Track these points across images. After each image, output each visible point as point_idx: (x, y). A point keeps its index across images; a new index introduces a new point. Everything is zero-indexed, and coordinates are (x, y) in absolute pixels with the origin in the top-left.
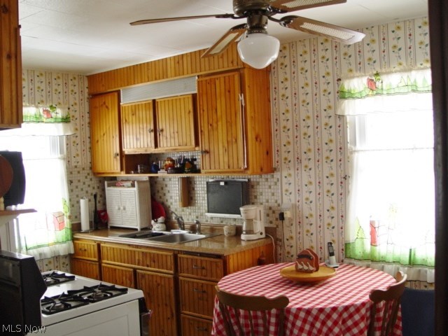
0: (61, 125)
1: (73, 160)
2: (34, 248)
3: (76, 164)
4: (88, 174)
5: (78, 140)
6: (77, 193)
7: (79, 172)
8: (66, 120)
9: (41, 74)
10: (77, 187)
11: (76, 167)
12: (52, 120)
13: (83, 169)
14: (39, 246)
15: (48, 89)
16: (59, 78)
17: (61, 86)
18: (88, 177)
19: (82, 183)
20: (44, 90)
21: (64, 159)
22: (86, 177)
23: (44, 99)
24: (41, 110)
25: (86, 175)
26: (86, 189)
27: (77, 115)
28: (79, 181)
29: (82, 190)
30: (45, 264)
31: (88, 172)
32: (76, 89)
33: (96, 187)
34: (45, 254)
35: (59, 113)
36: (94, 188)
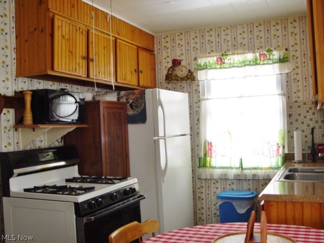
0: (277, 66)
1: (294, 95)
2: (250, 169)
3: (296, 99)
4: (311, 109)
5: (299, 77)
6: (297, 126)
7: (299, 107)
8: (282, 61)
9: (260, 25)
10: (297, 120)
11: (296, 102)
12: (270, 62)
13: (305, 104)
14: (255, 168)
15: (267, 36)
16: (277, 24)
17: (280, 31)
18: (310, 111)
19: (302, 117)
20: (263, 37)
21: (283, 95)
22: (308, 112)
23: (263, 45)
24: (258, 55)
25: (308, 109)
26: (308, 123)
27: (298, 54)
28: (300, 115)
29: (303, 123)
30: (261, 184)
31: (310, 106)
32: (297, 31)
33: (319, 121)
34: (258, 176)
35: (276, 55)
36: (317, 122)
